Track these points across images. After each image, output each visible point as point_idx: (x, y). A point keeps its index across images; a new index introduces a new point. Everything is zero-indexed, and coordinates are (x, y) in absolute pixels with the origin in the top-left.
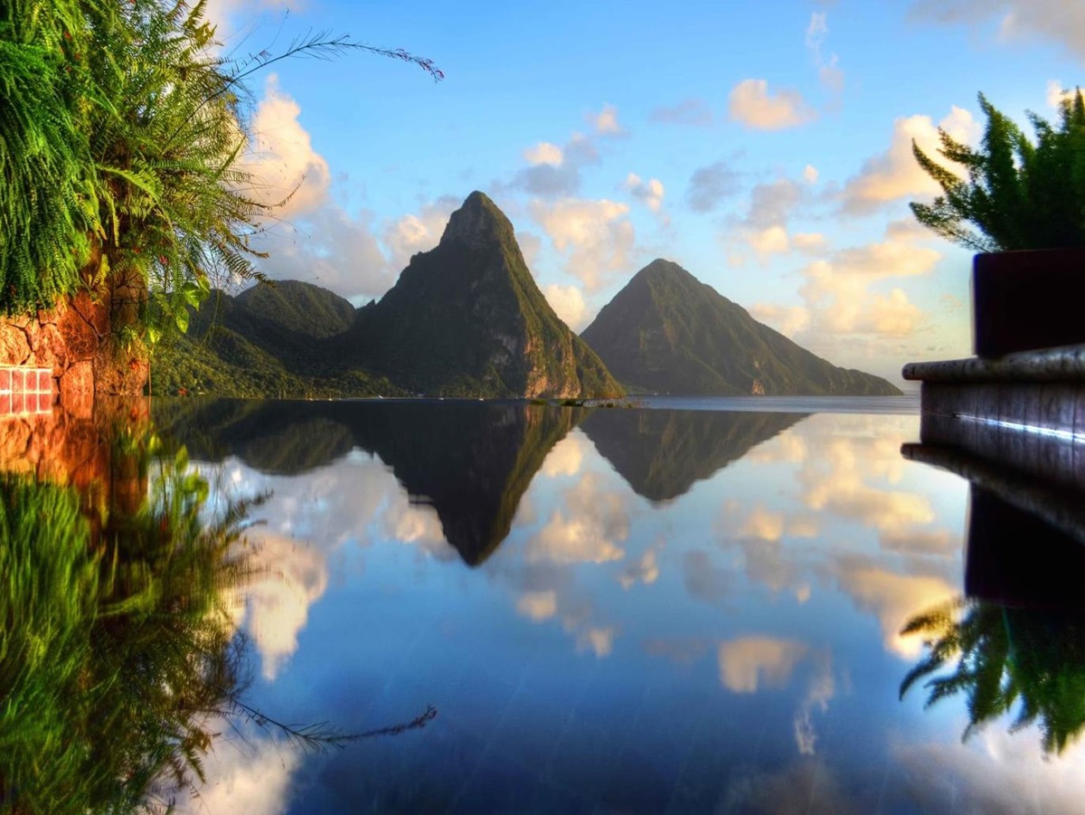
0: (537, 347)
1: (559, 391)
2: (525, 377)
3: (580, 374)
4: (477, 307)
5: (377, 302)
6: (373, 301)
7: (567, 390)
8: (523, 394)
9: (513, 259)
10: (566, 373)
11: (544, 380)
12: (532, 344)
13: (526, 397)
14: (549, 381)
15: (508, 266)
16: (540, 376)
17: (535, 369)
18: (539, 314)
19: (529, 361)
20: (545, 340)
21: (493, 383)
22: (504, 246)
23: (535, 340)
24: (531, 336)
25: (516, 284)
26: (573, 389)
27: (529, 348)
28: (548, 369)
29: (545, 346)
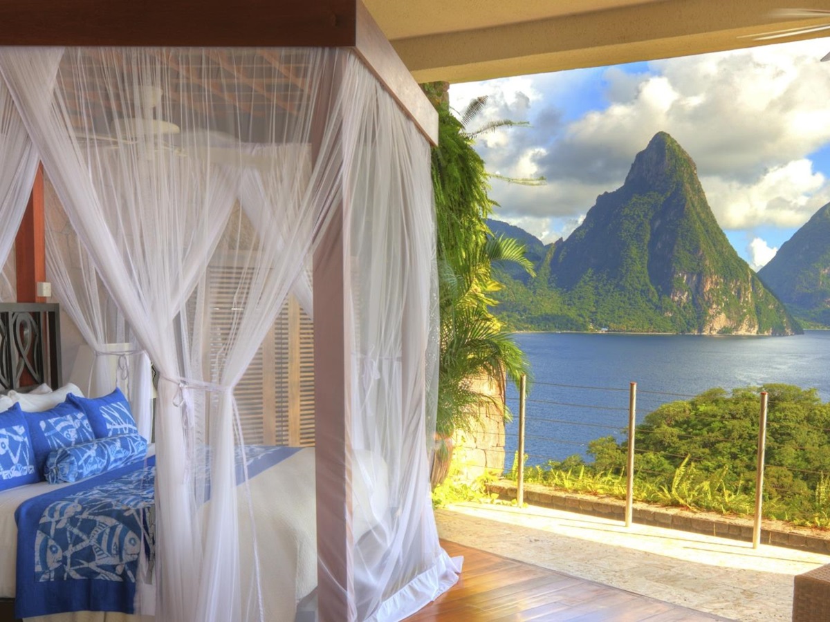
0: (717, 284)
1: (736, 329)
2: (706, 314)
3: (758, 311)
4: (659, 245)
5: (564, 240)
6: (561, 239)
7: (745, 326)
8: (700, 330)
9: (695, 199)
10: (745, 310)
11: (723, 316)
12: (712, 282)
13: (704, 333)
14: (728, 317)
15: (690, 205)
16: (720, 313)
17: (714, 306)
18: (721, 254)
19: (709, 298)
20: (725, 278)
21: (673, 320)
22: (688, 186)
23: (715, 277)
24: (711, 274)
25: (698, 224)
26: (751, 326)
27: (708, 287)
28: (727, 304)
29: (726, 284)
